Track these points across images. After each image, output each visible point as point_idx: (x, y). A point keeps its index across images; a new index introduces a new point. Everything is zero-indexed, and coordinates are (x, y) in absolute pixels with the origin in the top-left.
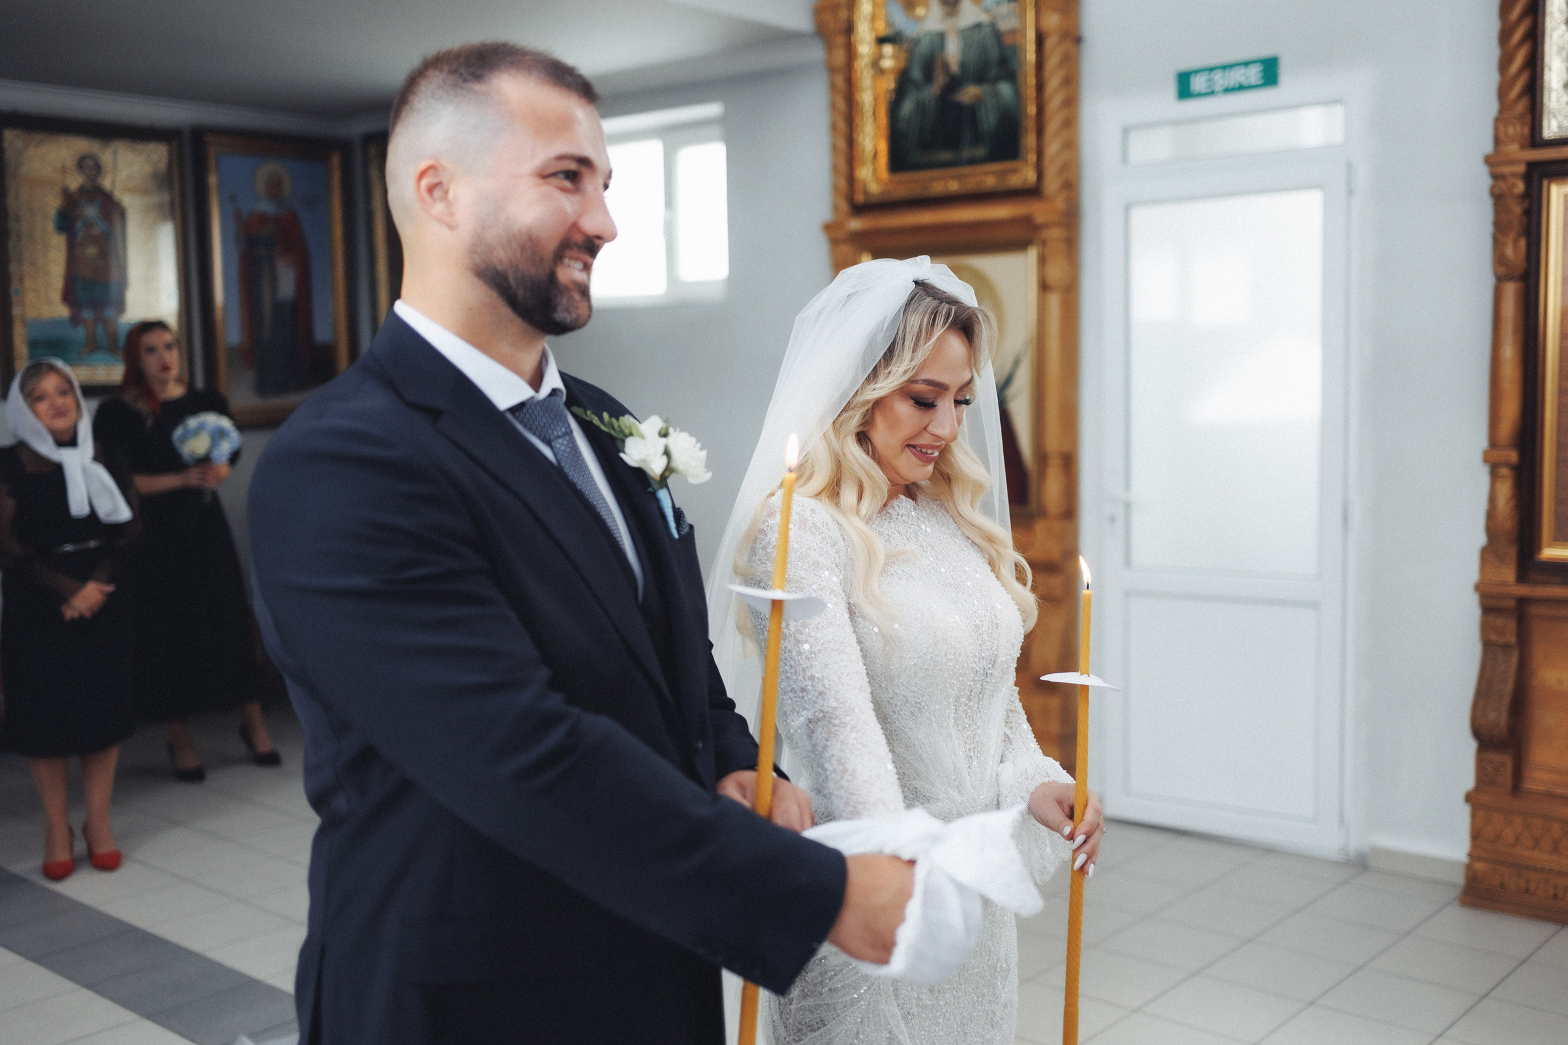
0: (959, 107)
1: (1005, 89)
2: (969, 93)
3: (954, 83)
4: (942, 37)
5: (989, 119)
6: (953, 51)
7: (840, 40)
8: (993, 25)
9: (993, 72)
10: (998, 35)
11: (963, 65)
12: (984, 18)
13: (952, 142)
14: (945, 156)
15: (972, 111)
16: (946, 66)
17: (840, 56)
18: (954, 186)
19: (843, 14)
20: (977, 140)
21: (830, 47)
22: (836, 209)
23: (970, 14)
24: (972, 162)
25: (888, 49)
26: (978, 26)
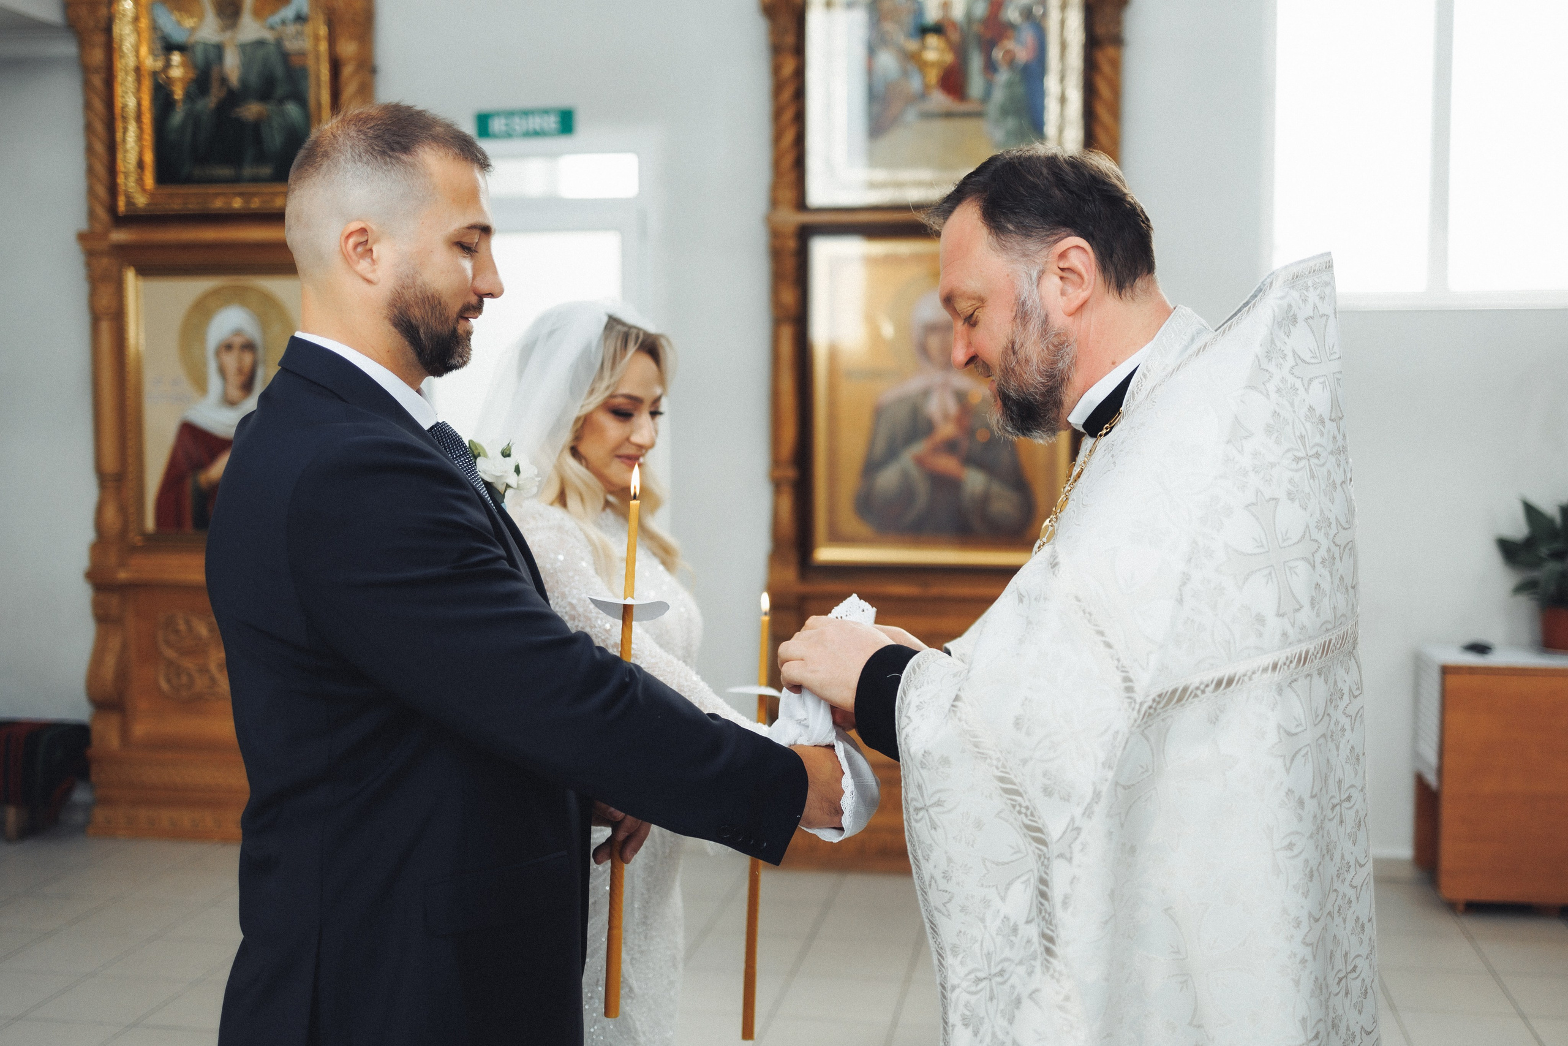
0: (240, 124)
1: (292, 109)
2: (252, 110)
3: (234, 97)
4: (219, 49)
5: (275, 139)
6: (232, 65)
7: (99, 39)
8: (279, 43)
9: (280, 90)
10: (285, 56)
11: (243, 81)
12: (268, 36)
13: (234, 158)
14: (226, 172)
15: (257, 127)
16: (224, 80)
17: (97, 56)
18: (237, 203)
19: (103, 11)
20: (261, 158)
21: (83, 43)
22: (92, 215)
23: (250, 29)
24: (255, 180)
25: (176, 58)
26: (260, 43)
